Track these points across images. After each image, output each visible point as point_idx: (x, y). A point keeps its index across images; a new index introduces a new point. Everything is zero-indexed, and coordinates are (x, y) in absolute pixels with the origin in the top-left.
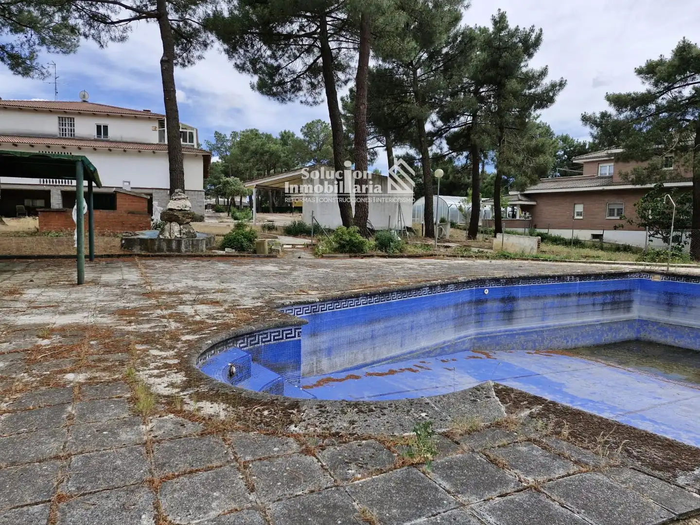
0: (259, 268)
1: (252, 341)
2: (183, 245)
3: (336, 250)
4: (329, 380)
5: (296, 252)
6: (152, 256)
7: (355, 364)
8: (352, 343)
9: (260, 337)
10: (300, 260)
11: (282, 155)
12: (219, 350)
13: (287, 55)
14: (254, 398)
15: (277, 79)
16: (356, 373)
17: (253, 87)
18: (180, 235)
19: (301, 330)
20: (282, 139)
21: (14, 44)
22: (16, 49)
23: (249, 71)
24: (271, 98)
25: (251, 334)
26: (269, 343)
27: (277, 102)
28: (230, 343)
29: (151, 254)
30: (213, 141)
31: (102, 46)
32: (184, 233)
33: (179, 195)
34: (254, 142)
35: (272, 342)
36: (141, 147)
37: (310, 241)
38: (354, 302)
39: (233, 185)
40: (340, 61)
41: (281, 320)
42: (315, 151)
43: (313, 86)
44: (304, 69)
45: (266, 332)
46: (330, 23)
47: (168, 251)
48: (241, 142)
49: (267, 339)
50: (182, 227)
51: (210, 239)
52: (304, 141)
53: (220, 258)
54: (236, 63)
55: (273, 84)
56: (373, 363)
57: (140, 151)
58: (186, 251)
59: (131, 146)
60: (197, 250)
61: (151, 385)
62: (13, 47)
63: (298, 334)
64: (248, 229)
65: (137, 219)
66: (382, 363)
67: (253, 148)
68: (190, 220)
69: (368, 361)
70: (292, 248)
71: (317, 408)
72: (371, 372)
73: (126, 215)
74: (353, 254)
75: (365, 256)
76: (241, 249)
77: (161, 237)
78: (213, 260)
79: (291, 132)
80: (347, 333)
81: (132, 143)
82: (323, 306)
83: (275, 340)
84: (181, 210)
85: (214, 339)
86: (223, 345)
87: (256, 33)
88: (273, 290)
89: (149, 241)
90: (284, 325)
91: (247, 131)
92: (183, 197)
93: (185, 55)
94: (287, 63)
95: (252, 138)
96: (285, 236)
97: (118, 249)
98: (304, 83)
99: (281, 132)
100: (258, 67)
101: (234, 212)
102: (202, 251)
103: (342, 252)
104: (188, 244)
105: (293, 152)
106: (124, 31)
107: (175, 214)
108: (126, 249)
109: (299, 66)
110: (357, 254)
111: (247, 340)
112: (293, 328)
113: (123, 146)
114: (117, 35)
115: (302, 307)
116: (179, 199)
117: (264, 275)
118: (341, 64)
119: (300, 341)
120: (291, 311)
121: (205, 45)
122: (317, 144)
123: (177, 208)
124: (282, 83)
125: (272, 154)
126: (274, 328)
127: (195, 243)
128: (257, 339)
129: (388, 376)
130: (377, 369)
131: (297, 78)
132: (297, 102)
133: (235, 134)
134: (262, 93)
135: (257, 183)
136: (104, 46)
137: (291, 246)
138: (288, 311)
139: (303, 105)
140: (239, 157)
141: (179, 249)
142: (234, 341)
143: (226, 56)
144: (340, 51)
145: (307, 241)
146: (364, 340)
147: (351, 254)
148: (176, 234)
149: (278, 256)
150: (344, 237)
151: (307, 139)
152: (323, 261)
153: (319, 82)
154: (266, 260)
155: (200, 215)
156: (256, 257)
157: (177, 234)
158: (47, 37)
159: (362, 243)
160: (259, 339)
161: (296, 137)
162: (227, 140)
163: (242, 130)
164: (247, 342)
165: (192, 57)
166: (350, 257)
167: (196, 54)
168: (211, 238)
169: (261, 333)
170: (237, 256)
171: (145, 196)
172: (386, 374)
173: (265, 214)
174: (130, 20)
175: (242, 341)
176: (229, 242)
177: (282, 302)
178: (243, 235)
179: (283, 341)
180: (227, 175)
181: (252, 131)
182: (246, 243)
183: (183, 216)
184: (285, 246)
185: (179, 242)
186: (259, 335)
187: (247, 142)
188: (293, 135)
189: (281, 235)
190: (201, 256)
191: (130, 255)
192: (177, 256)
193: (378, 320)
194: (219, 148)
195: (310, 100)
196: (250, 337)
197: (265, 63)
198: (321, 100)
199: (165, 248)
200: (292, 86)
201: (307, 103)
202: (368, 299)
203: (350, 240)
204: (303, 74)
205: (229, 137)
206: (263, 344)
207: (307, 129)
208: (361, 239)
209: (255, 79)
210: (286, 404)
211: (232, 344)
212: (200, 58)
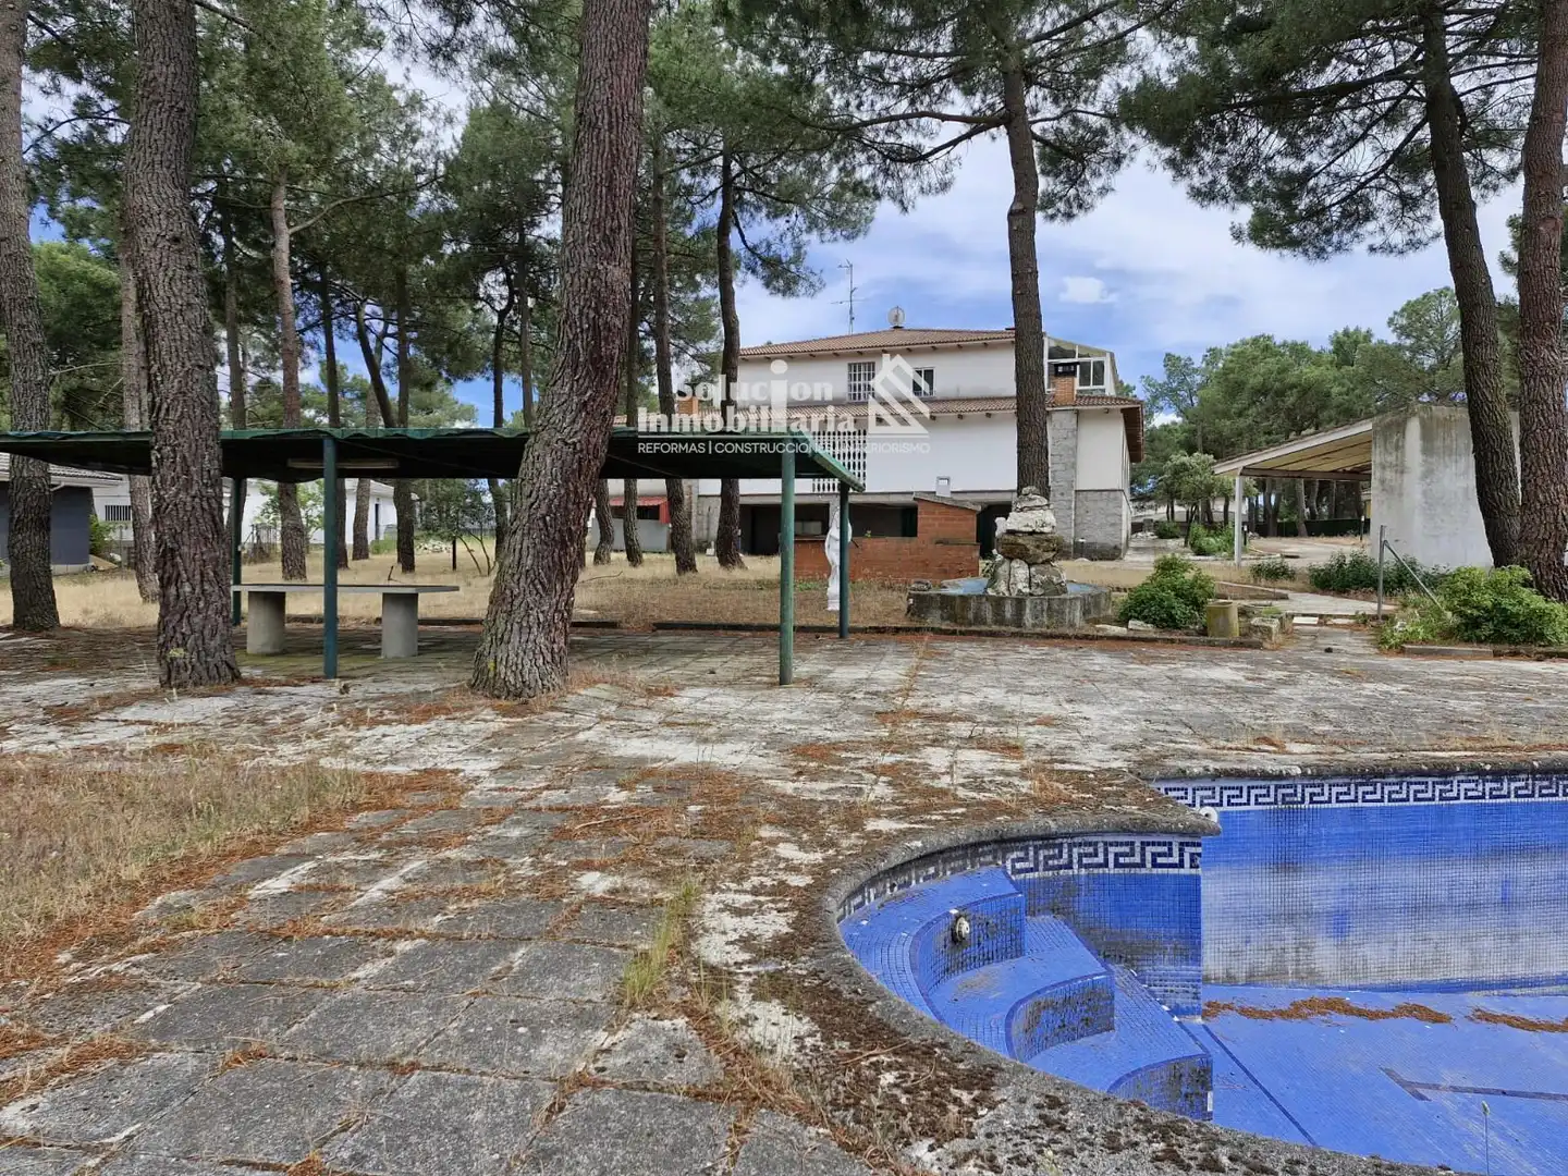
0: (1192, 673)
1: (1052, 857)
2: (1028, 611)
3: (1449, 634)
4: (1333, 1005)
5: (1325, 635)
6: (962, 633)
7: (1437, 976)
8: (1420, 909)
9: (1075, 850)
10: (1329, 657)
11: (1336, 390)
12: (952, 869)
13: (1329, 141)
14: (892, 1023)
15: (1303, 203)
16: (1435, 1003)
17: (1237, 235)
18: (1030, 587)
19: (1199, 850)
20: (1336, 352)
21: (771, 239)
22: (773, 248)
23: (1225, 198)
24: (1285, 252)
25: (1047, 839)
26: (1101, 871)
27: (1301, 259)
28: (984, 854)
29: (958, 628)
30: (1161, 377)
31: (905, 209)
32: (1038, 585)
33: (1030, 499)
34: (1261, 368)
35: (1111, 870)
36: (993, 405)
37: (1375, 606)
38: (1433, 789)
39: (1197, 473)
40: (1494, 121)
41: (1147, 814)
42: (1433, 370)
43: (1408, 202)
44: (1382, 161)
45: (1094, 839)
46: (1457, 28)
47: (996, 622)
48: (1226, 371)
49: (1095, 860)
50: (1033, 569)
51: (1096, 598)
52: (1399, 347)
53: (1113, 644)
54: (1193, 188)
55: (1293, 218)
56: (1508, 984)
57: (989, 415)
58: (1034, 625)
59: (972, 406)
60: (1061, 623)
61: (706, 931)
62: (769, 246)
63: (1192, 861)
64: (1189, 576)
65: (953, 553)
66: (1547, 990)
67: (1254, 381)
68: (1052, 554)
69: (1494, 972)
70: (1319, 624)
71: (1039, 1106)
72: (1499, 1012)
73: (931, 547)
74: (1505, 648)
75: (1549, 656)
76: (1168, 622)
77: (990, 592)
78: (1086, 647)
79: (1364, 330)
80: (1404, 877)
81: (977, 399)
82: (1317, 790)
83: (1117, 865)
84: (1033, 533)
85: (933, 839)
86: (964, 857)
87: (1247, 105)
88: (1187, 731)
89: (958, 601)
90: (1144, 828)
91: (1244, 343)
92: (1038, 503)
93: (1072, 192)
94: (1330, 158)
95: (1255, 358)
96: (1314, 592)
97: (902, 616)
98: (1380, 200)
99: (1336, 334)
100: (1251, 184)
101: (1197, 537)
102: (1072, 625)
103: (1468, 641)
104: (1039, 607)
105: (1366, 381)
106: (946, 169)
107: (1020, 541)
108: (916, 618)
109: (1364, 159)
110: (1522, 649)
111: (1036, 853)
112: (1176, 841)
113: (955, 407)
114: (934, 181)
115: (1245, 784)
116: (1031, 509)
117: (1192, 689)
118: (1497, 130)
119: (1197, 878)
120: (1182, 793)
121: (1118, 161)
122: (1440, 353)
123: (1024, 529)
124: (1318, 212)
125: (1305, 390)
126: (1117, 832)
127: (1055, 606)
128: (1065, 856)
129: (1556, 1034)
130: (1525, 1005)
131: (1357, 190)
132: (1360, 249)
133: (1214, 354)
134: (1263, 244)
135: (1246, 463)
136: (910, 208)
137: (1314, 620)
138: (1171, 794)
139: (1379, 257)
140: (1220, 407)
141: (1018, 619)
142: (995, 851)
143: (1170, 173)
144: (1489, 94)
145: (1369, 607)
146: (1472, 906)
147: (1498, 647)
148: (1020, 586)
149: (1266, 645)
150: (1476, 597)
151: (1408, 342)
152: (1396, 662)
153: (1426, 190)
154: (1226, 652)
155: (1113, 545)
156: (1203, 644)
157: (1022, 586)
158: (821, 215)
159: (1542, 614)
160: (1070, 856)
161: (1374, 341)
162: (1196, 371)
163: (1232, 343)
164: (1036, 858)
165: (1090, 193)
166: (1497, 655)
167: (1096, 184)
168: (1098, 596)
169: (1076, 840)
170: (1153, 640)
171: (972, 507)
172: (1553, 1028)
173: (1284, 539)
174: (954, 143)
175: (1021, 854)
176: (1139, 605)
177: (1182, 764)
178: (1174, 588)
179: (1143, 871)
180: (1191, 450)
181: (1255, 341)
182: (1180, 609)
183: (1038, 547)
184: (1296, 620)
185: (1019, 602)
186: (1071, 846)
187: (1242, 368)
188: (1368, 336)
189: (1302, 591)
190: (1065, 637)
191: (917, 630)
192: (1013, 635)
193: (1528, 851)
194: (1174, 390)
195: (1398, 238)
196: (1047, 847)
197: (1269, 172)
198: (1430, 234)
199: (989, 616)
200: (1345, 215)
201: (1388, 249)
202: (1488, 786)
203: (1496, 605)
204: (1376, 176)
205: (1198, 363)
206: (1083, 871)
207: (1409, 317)
208: (1538, 602)
209: (1245, 214)
210: (961, 1066)
211: (989, 858)
212: (1104, 191)
